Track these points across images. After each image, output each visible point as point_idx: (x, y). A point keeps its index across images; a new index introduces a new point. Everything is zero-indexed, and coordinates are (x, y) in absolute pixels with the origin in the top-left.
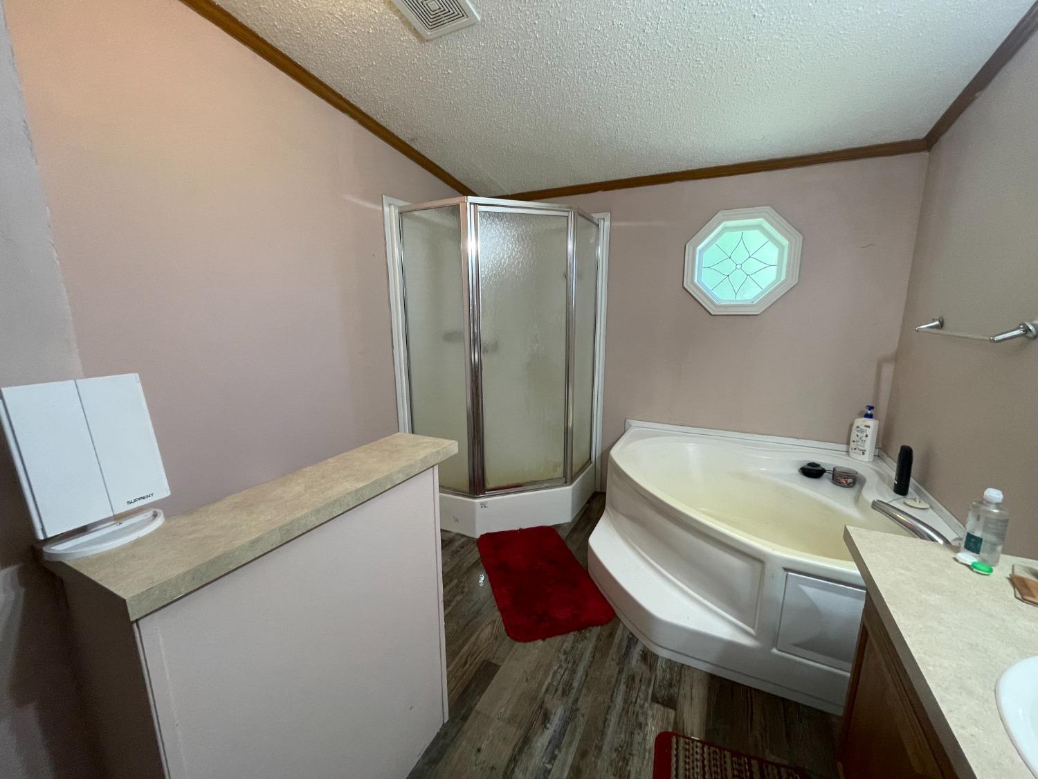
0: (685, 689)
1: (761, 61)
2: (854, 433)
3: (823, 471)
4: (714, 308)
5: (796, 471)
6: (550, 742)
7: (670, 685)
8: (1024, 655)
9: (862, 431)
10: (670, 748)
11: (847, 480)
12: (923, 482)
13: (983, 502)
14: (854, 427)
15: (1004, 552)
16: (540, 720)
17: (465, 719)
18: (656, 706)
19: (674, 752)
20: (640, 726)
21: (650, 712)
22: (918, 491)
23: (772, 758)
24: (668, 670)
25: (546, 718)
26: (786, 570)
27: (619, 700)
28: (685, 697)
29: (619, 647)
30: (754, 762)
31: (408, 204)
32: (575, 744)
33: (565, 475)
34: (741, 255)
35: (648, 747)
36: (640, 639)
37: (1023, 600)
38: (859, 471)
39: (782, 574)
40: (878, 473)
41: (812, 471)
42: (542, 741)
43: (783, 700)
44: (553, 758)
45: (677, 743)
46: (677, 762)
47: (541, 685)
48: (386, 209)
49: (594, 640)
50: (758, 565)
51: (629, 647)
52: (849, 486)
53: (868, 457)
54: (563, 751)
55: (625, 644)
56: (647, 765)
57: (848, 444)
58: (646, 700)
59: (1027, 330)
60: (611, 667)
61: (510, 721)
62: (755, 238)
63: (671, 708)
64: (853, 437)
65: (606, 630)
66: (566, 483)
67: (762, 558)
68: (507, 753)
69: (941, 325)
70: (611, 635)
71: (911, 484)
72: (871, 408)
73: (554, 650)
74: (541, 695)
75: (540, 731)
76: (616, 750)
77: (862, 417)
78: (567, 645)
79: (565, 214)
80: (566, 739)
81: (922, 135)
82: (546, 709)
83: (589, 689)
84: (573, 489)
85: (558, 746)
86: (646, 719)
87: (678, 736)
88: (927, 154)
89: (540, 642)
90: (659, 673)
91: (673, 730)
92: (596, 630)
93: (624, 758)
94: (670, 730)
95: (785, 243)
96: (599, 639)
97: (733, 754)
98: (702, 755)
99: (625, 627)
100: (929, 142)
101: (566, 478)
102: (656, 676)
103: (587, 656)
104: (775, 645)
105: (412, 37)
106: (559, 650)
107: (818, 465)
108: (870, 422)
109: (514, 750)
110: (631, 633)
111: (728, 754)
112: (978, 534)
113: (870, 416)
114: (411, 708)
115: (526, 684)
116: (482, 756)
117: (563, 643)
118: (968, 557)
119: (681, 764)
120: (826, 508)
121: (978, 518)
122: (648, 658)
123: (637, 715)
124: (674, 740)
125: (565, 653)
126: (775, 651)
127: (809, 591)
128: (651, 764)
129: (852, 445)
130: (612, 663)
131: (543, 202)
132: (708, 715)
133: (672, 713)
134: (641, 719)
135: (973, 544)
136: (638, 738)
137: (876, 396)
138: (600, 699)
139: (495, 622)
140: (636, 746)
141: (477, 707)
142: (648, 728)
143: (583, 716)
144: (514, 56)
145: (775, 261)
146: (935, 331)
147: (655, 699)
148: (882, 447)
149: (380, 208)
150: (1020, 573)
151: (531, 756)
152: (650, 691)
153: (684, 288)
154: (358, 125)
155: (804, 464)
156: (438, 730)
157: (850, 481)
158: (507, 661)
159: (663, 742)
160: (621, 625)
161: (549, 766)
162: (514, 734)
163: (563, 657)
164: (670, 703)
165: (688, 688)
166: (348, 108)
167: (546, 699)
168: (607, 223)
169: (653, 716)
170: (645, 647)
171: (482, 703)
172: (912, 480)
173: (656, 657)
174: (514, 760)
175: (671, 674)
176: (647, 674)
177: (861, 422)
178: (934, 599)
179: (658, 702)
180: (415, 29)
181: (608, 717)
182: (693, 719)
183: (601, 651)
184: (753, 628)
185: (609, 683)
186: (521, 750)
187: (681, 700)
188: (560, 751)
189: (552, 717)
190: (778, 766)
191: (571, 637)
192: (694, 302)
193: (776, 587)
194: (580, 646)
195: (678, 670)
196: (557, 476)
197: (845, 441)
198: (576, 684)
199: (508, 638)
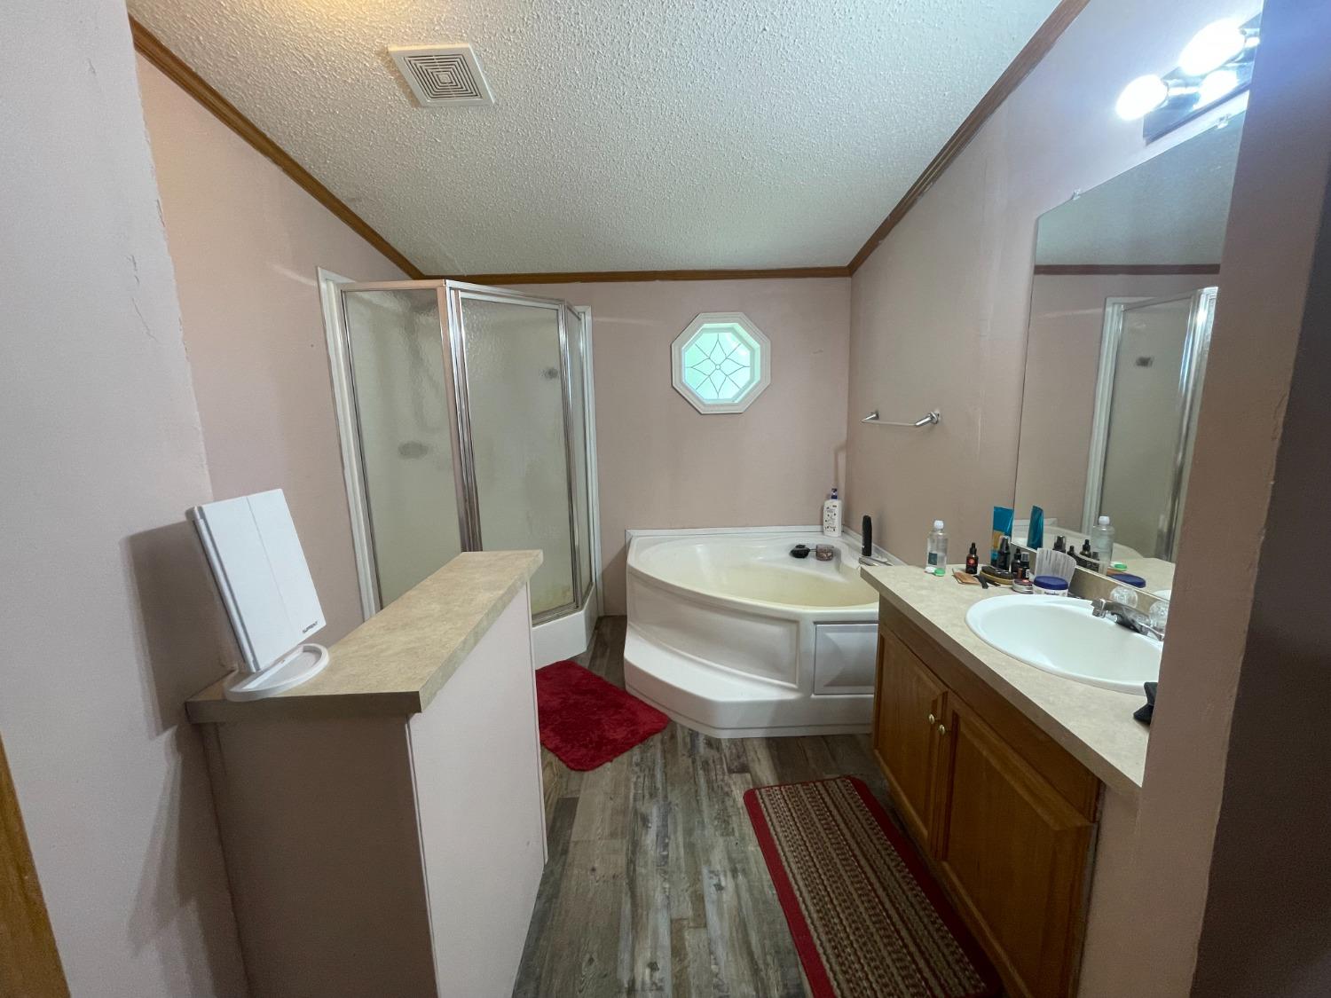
0: (751, 755)
1: (743, 192)
2: (826, 513)
3: (808, 551)
4: (702, 407)
5: (786, 555)
6: (657, 836)
7: (739, 757)
8: (971, 605)
9: (831, 511)
10: (756, 799)
11: (826, 554)
12: (881, 544)
13: (934, 530)
14: (825, 508)
15: (949, 563)
16: (640, 823)
17: (565, 852)
18: (734, 775)
19: (761, 801)
20: (727, 794)
21: (731, 782)
22: (878, 551)
23: (828, 777)
24: (733, 746)
25: (645, 821)
26: (816, 623)
27: (702, 781)
28: (753, 761)
29: (685, 744)
30: (818, 784)
31: (351, 281)
32: (680, 828)
33: (575, 600)
34: (718, 357)
35: (739, 806)
36: (700, 731)
37: (963, 583)
38: (835, 546)
39: (812, 627)
40: (848, 545)
41: (800, 553)
42: (650, 839)
43: (823, 736)
44: (666, 846)
45: (760, 793)
46: (765, 806)
47: (627, 797)
48: (323, 286)
49: (659, 745)
50: (794, 627)
51: (693, 741)
52: (829, 559)
53: (837, 533)
54: (672, 837)
55: (688, 740)
56: (744, 818)
57: (822, 524)
58: (724, 774)
59: (932, 418)
60: (685, 761)
61: (613, 835)
62: (729, 340)
63: (746, 772)
64: (825, 517)
65: (666, 735)
66: (577, 608)
67: (797, 619)
68: (622, 860)
69: (877, 418)
70: (673, 737)
71: (873, 548)
72: (835, 490)
73: (625, 766)
74: (631, 806)
75: (644, 832)
76: (716, 818)
77: (828, 499)
78: (637, 758)
79: (556, 307)
80: (670, 827)
81: (846, 264)
82: (641, 814)
83: (672, 784)
84: (586, 613)
85: (666, 836)
86: (730, 787)
87: (759, 789)
88: (849, 279)
89: (608, 765)
90: (727, 752)
91: (753, 785)
92: (658, 737)
93: (725, 821)
94: (751, 787)
95: (756, 345)
96: (663, 742)
97: (803, 784)
98: (782, 794)
99: (683, 727)
100: (850, 270)
101: (577, 604)
102: (725, 756)
103: (659, 761)
104: (813, 692)
105: (404, 99)
106: (630, 764)
107: (803, 546)
108: (837, 502)
109: (627, 854)
110: (690, 729)
111: (799, 786)
112: (934, 552)
113: (834, 497)
114: (528, 843)
115: (612, 802)
116: (599, 872)
117: (632, 758)
118: (931, 569)
119: (769, 806)
120: (817, 579)
121: (933, 541)
122: (713, 743)
123: (722, 788)
124: (757, 792)
125: (637, 765)
126: (813, 696)
127: (832, 636)
128: (747, 816)
129: (825, 524)
130: (684, 757)
131: (505, 288)
132: (775, 765)
133: (748, 776)
134: (726, 789)
135: (933, 559)
136: (729, 803)
137: (836, 479)
138: (686, 788)
139: (551, 763)
140: (730, 810)
141: (574, 838)
142: (734, 793)
143: (677, 805)
144: (521, 142)
145: (747, 363)
146: (874, 421)
147: (731, 771)
148: (847, 524)
149: (315, 284)
150: (956, 571)
151: (646, 853)
152: (725, 766)
153: (673, 388)
154: (282, 173)
155: (793, 548)
156: (542, 873)
157: (829, 554)
158: (582, 792)
159: (750, 798)
160: (678, 726)
161: (665, 853)
162: (622, 845)
163: (637, 769)
164: (744, 769)
165: (752, 753)
166: (271, 150)
167: (638, 807)
168: (588, 318)
169: (735, 784)
170: (706, 736)
171: (576, 832)
172: (873, 544)
173: (719, 741)
174: (631, 862)
175: (737, 749)
176: (717, 755)
177: (830, 503)
178: (924, 592)
179: (734, 772)
180: (411, 92)
181: (698, 798)
182: (765, 772)
183: (669, 752)
184: (795, 683)
185: (688, 773)
186: (634, 853)
187: (751, 765)
188: (669, 839)
189: (650, 818)
190: (834, 780)
191: (636, 750)
192: (683, 400)
193: (809, 642)
194: (649, 754)
195: (740, 745)
196: (568, 602)
197: (819, 521)
198: (659, 785)
199: (573, 772)
